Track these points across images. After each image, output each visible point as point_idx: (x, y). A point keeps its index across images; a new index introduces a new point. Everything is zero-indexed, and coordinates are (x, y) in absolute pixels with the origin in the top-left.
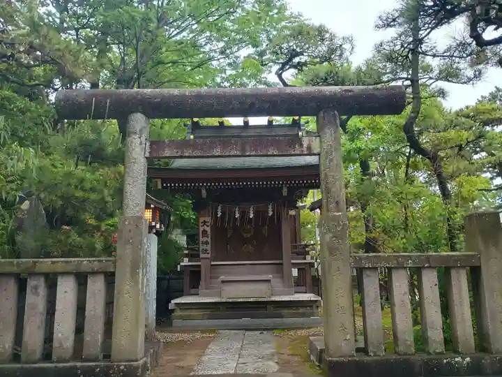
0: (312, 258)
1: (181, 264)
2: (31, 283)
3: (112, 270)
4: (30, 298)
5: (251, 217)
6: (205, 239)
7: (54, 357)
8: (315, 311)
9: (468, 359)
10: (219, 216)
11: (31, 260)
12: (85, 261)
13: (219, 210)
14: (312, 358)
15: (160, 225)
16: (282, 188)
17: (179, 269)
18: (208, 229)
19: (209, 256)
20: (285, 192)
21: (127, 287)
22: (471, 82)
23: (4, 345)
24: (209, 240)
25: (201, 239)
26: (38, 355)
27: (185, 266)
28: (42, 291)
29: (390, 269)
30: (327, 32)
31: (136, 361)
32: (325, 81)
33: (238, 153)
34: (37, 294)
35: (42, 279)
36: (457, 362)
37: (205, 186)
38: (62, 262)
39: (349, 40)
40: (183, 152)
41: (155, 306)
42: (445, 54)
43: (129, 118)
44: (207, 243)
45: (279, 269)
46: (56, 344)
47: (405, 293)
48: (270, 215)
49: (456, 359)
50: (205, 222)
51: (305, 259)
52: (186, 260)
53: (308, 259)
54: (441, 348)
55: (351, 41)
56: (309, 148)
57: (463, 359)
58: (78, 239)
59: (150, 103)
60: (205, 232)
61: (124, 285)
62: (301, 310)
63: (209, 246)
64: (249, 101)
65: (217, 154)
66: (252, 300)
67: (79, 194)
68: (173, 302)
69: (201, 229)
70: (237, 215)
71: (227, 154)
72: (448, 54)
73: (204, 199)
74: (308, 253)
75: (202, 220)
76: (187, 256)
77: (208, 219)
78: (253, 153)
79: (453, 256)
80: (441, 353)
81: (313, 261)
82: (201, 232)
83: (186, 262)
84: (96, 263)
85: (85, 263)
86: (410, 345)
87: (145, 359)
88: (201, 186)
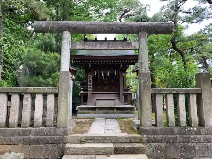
0: (131, 92)
1: (80, 93)
2: (25, 96)
3: (57, 92)
4: (25, 102)
5: (108, 76)
6: (90, 83)
7: (34, 126)
8: (132, 111)
9: (196, 129)
10: (95, 75)
11: (25, 88)
12: (47, 88)
13: (96, 73)
14: (134, 128)
15: (74, 76)
16: (120, 64)
17: (79, 95)
18: (91, 79)
19: (91, 90)
20: (121, 66)
21: (63, 99)
22: (199, 22)
23: (14, 121)
24: (91, 84)
25: (88, 83)
26: (28, 124)
27: (82, 94)
28: (30, 100)
29: (166, 94)
30: (139, 3)
31: (67, 127)
32: (141, 20)
33: (106, 48)
34: (27, 101)
35: (30, 95)
36: (191, 130)
37: (90, 63)
38: (37, 88)
39: (149, 5)
40: (84, 47)
41: (71, 108)
42: (188, 12)
43: (63, 32)
44: (91, 85)
45: (118, 95)
46: (35, 120)
47: (172, 103)
48: (115, 75)
49: (191, 129)
50: (90, 77)
51: (128, 92)
52: (82, 91)
53: (129, 92)
54: (185, 125)
55: (149, 6)
56: (135, 47)
57: (194, 128)
58: (43, 80)
59: (71, 27)
60: (90, 80)
61: (62, 98)
62: (127, 111)
63: (91, 86)
64: (111, 27)
65: (98, 48)
66: (108, 107)
67: (43, 62)
68: (77, 107)
69: (88, 79)
70: (103, 75)
71: (102, 48)
72: (189, 12)
73: (89, 68)
74: (129, 90)
75: (89, 76)
76: (82, 90)
77: (91, 76)
78: (113, 48)
79: (191, 89)
80: (185, 126)
81: (131, 93)
82: (88, 81)
83: (82, 92)
84: (51, 89)
85: (46, 89)
86: (173, 123)
87: (70, 127)
88: (89, 63)
